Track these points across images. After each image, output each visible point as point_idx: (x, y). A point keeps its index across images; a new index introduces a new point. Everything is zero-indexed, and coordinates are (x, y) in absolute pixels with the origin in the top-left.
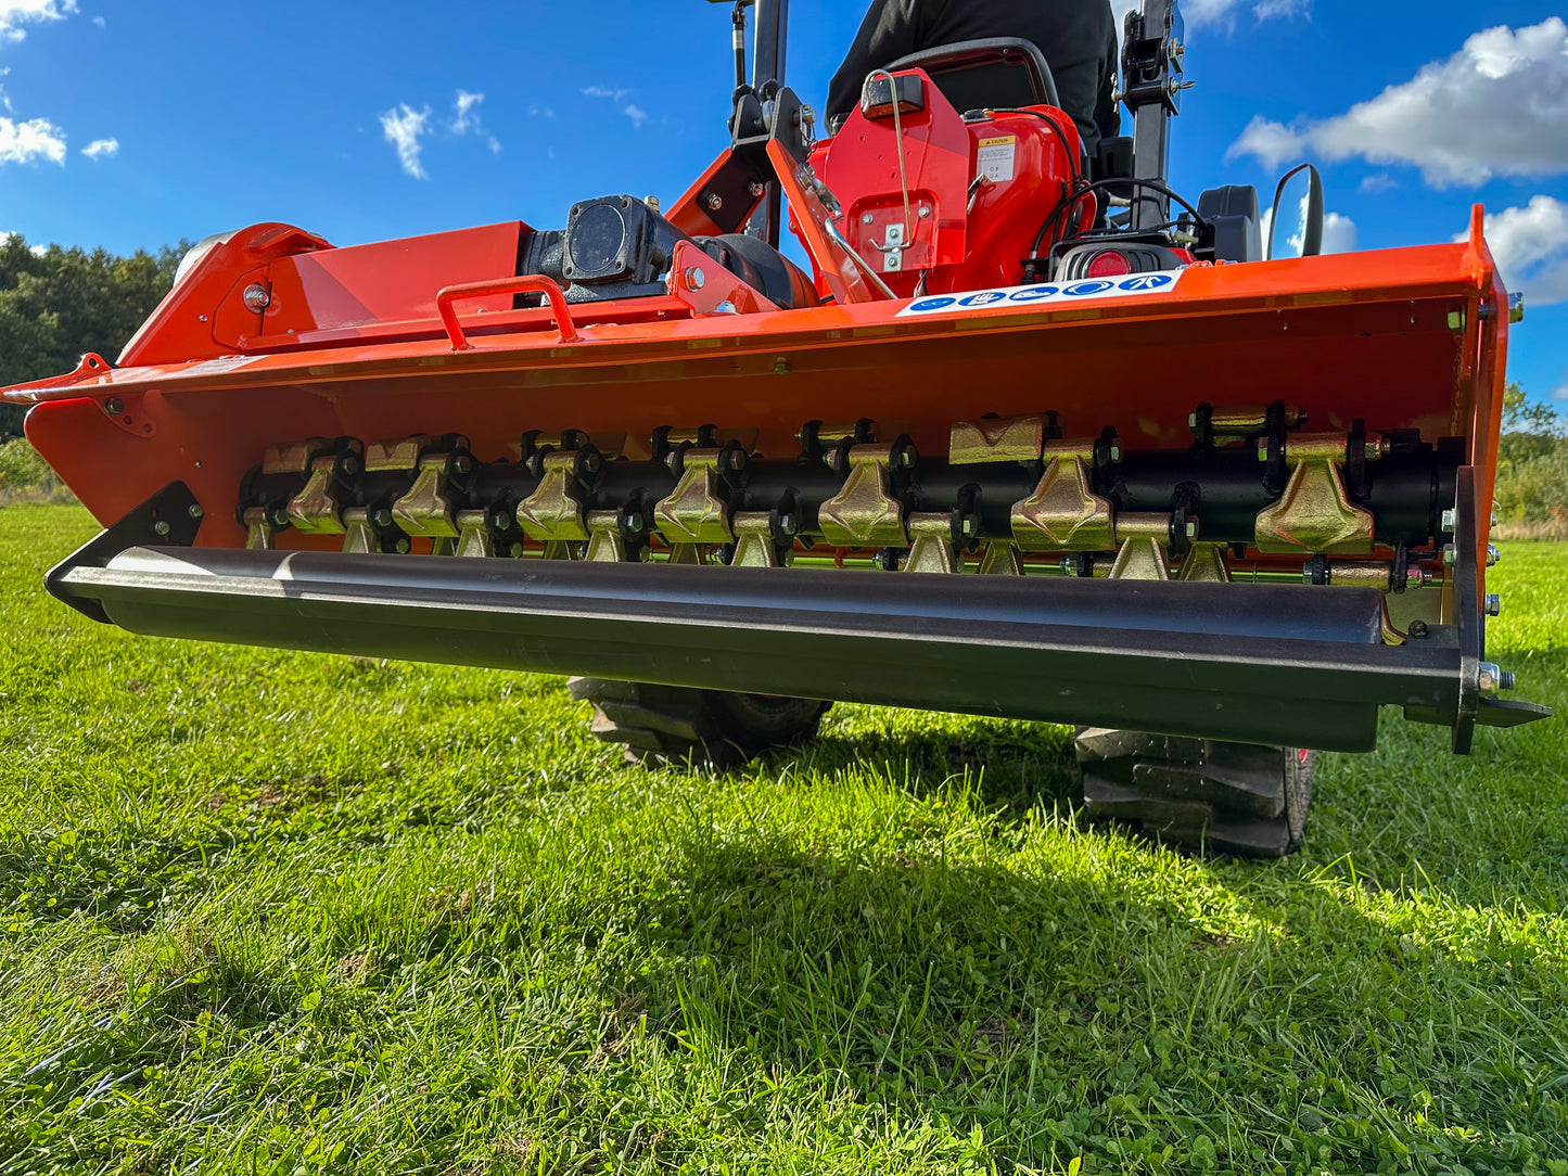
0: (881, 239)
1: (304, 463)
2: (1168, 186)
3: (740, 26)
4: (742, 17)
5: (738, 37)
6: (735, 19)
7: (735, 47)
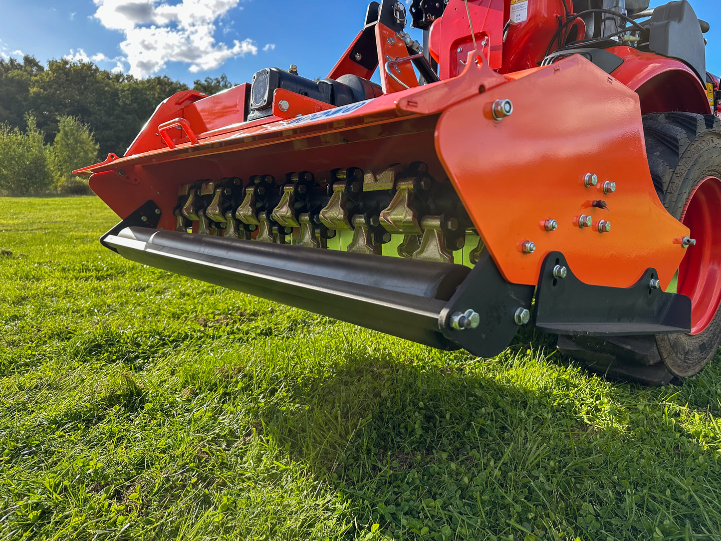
1: (187, 192)
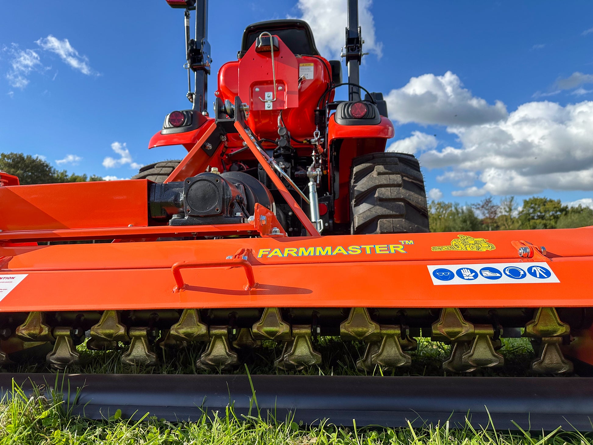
0: (264, 98)
2: (360, 85)
3: (188, 16)
4: (189, 14)
5: (187, 21)
6: (186, 15)
7: (186, 25)
